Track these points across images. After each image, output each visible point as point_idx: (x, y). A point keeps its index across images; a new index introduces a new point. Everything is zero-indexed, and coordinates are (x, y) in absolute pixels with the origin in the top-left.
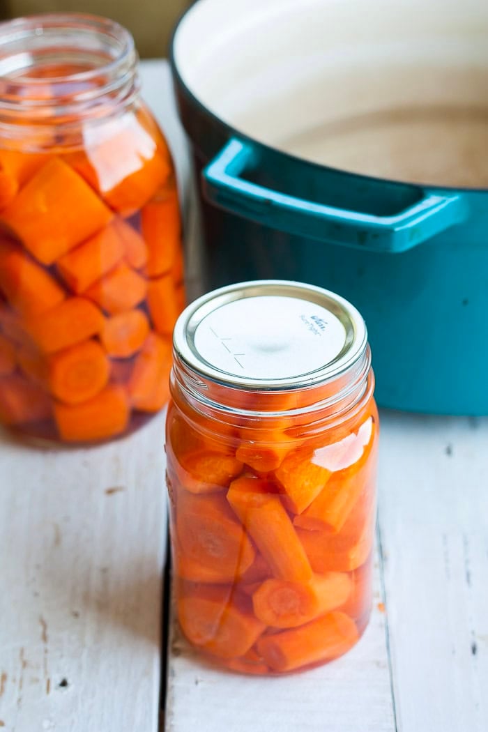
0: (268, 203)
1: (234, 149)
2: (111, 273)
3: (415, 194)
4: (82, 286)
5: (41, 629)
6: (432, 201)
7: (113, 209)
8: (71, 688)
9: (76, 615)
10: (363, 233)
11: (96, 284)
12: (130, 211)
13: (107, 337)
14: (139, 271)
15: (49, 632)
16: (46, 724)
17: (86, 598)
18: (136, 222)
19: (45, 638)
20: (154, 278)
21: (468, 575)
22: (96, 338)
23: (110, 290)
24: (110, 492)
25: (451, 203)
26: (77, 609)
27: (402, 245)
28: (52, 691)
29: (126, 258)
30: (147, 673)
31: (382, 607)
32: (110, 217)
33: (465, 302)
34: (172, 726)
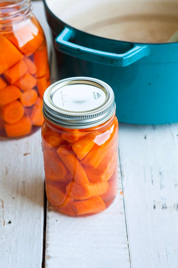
0: (78, 50)
1: (66, 31)
2: (23, 77)
3: (131, 45)
4: (13, 82)
5: (1, 203)
6: (137, 48)
7: (23, 54)
8: (12, 224)
9: (14, 198)
10: (112, 60)
11: (18, 80)
12: (29, 54)
13: (23, 100)
14: (33, 75)
15: (4, 205)
16: (4, 237)
17: (17, 192)
18: (32, 58)
19: (3, 207)
20: (39, 78)
21: (152, 181)
22: (19, 100)
23: (23, 83)
24: (25, 155)
25: (143, 48)
26: (14, 196)
27: (126, 64)
28: (6, 225)
29: (29, 71)
30: (39, 218)
31: (122, 193)
32: (23, 57)
33: (150, 84)
34: (48, 236)
